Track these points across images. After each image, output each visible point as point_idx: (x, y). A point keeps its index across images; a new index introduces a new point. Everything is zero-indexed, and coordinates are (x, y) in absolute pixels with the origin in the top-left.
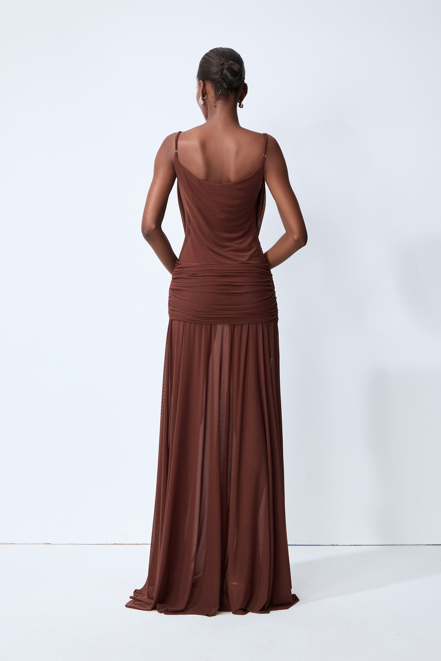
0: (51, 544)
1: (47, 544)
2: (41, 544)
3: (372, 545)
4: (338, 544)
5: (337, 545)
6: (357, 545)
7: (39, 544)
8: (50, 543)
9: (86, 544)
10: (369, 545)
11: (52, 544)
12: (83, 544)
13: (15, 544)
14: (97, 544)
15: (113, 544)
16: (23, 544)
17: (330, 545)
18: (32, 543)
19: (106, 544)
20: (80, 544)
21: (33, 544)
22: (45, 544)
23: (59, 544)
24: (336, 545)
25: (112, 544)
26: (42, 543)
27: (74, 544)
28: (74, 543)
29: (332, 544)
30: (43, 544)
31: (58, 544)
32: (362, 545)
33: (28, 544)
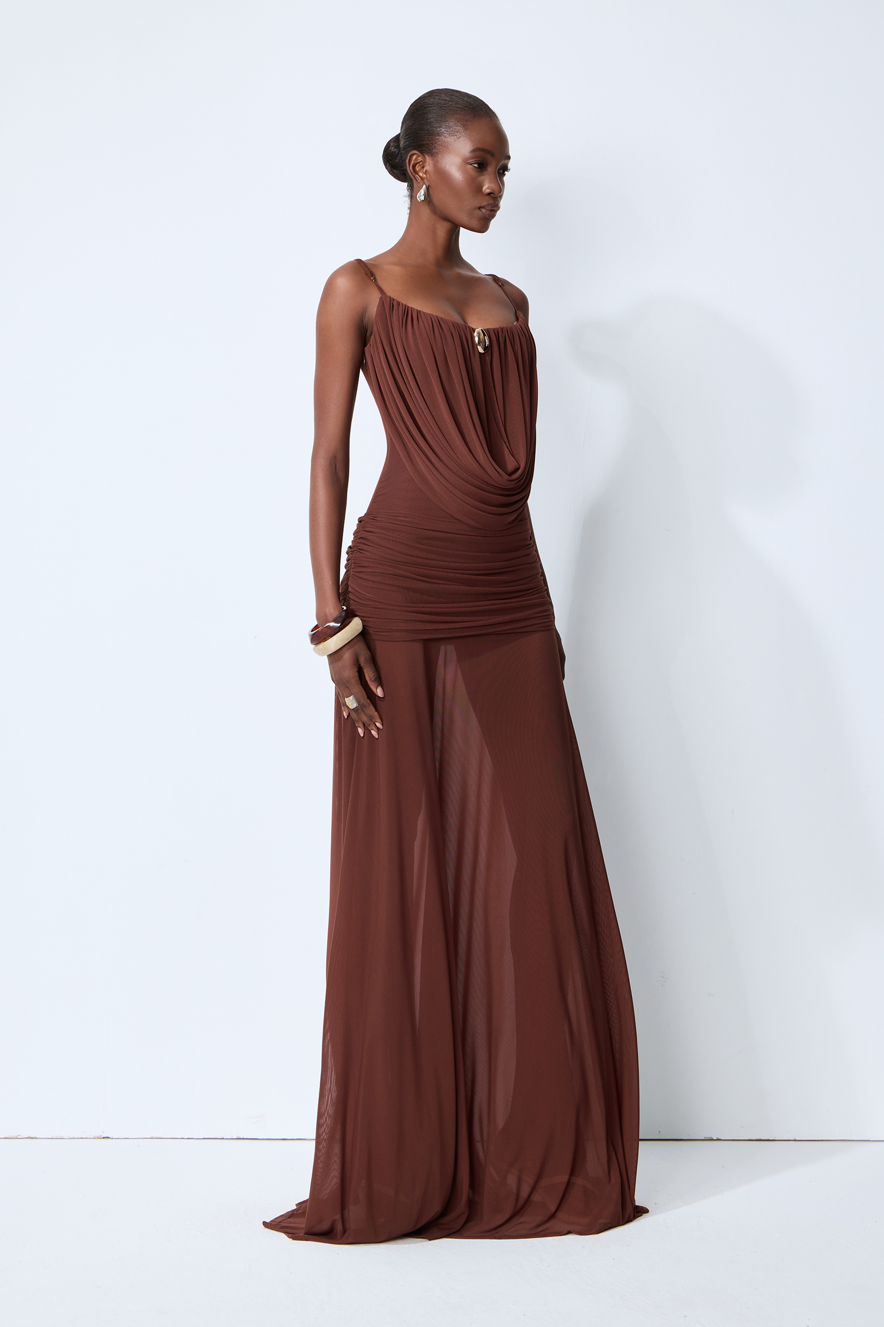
0: (112, 1138)
1: (103, 1138)
3: (797, 1139)
4: (720, 1138)
6: (763, 1139)
7: (86, 1138)
8: (109, 1136)
9: (182, 1138)
11: (113, 1137)
12: (176, 1138)
13: (36, 1138)
14: (204, 1139)
15: (236, 1138)
16: (52, 1138)
18: (71, 1137)
19: (221, 1139)
20: (170, 1138)
21: (74, 1138)
22: (98, 1138)
25: (234, 1138)
26: (93, 1137)
27: (159, 1138)
29: (708, 1136)
31: (126, 1138)
32: (775, 1140)
33: (64, 1138)
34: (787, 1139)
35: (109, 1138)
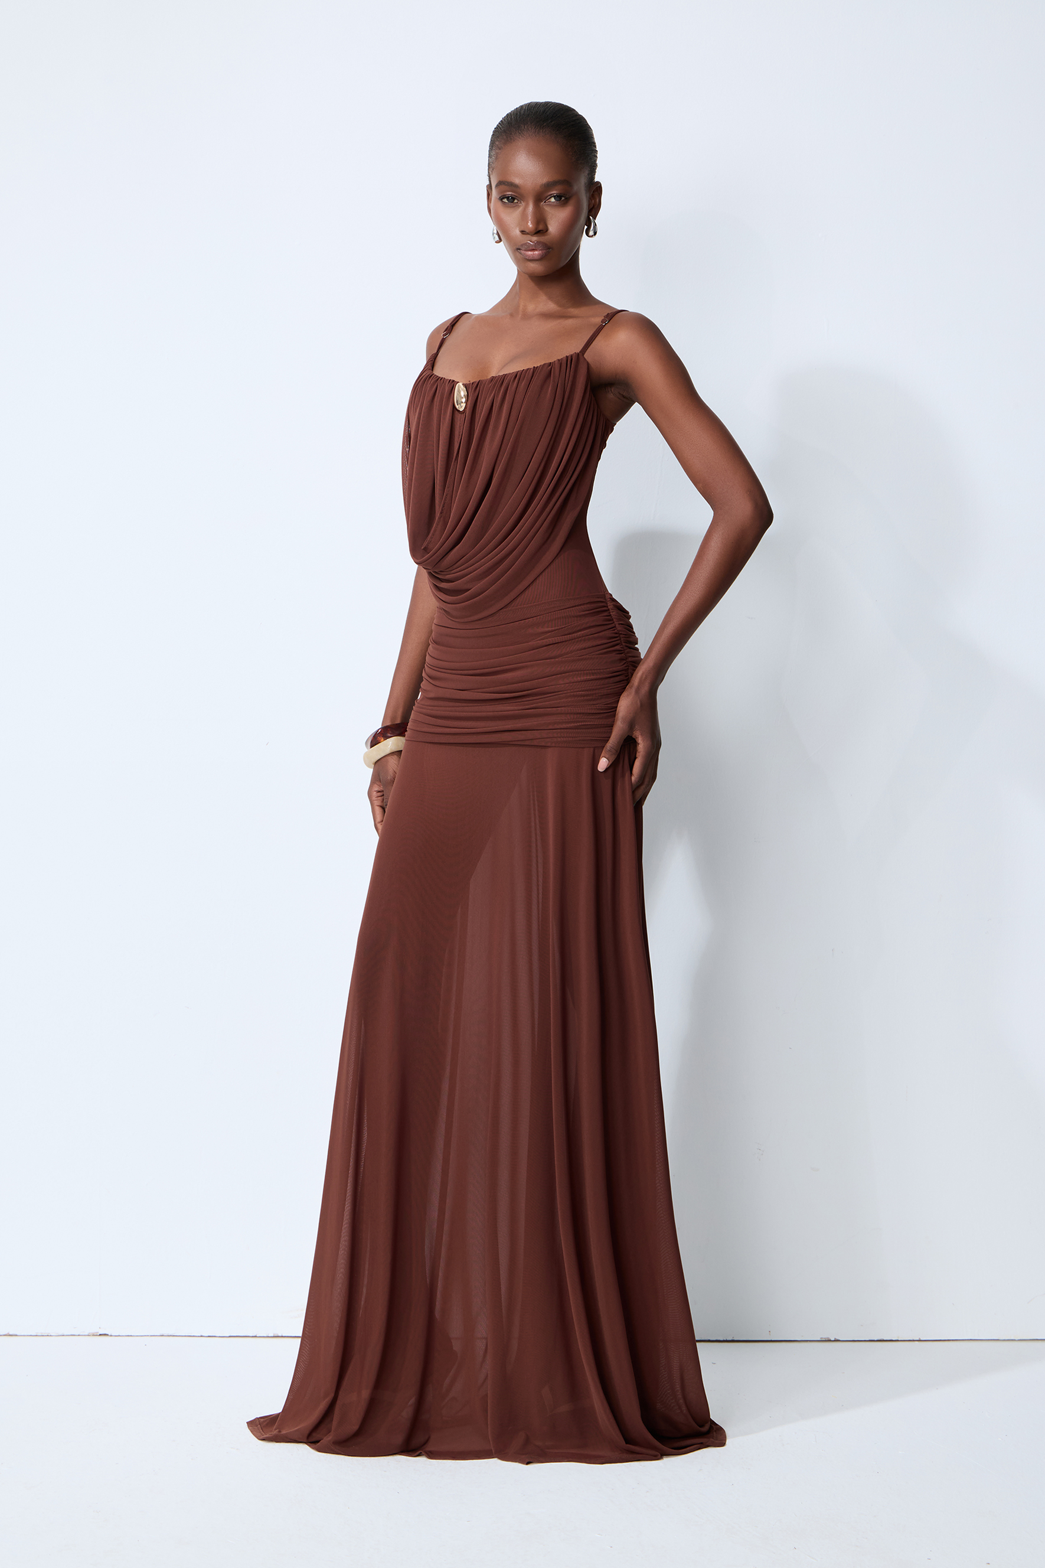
0: (111, 1336)
1: (100, 1335)
2: (85, 1335)
3: (922, 1339)
4: (838, 1338)
5: (836, 1341)
6: (885, 1339)
7: (79, 1335)
8: (107, 1333)
9: (201, 1336)
10: (914, 1341)
11: (113, 1335)
13: (16, 1335)
14: (230, 1337)
15: (272, 1335)
16: (36, 1336)
17: (819, 1339)
18: (60, 1334)
19: (253, 1337)
20: (185, 1336)
21: (63, 1335)
22: (94, 1335)
23: (131, 1336)
24: (833, 1339)
28: (170, 1334)
29: (825, 1336)
30: (88, 1335)
31: (127, 1336)
32: (898, 1341)
33: (51, 1336)
34: (911, 1339)
35: (108, 1335)
